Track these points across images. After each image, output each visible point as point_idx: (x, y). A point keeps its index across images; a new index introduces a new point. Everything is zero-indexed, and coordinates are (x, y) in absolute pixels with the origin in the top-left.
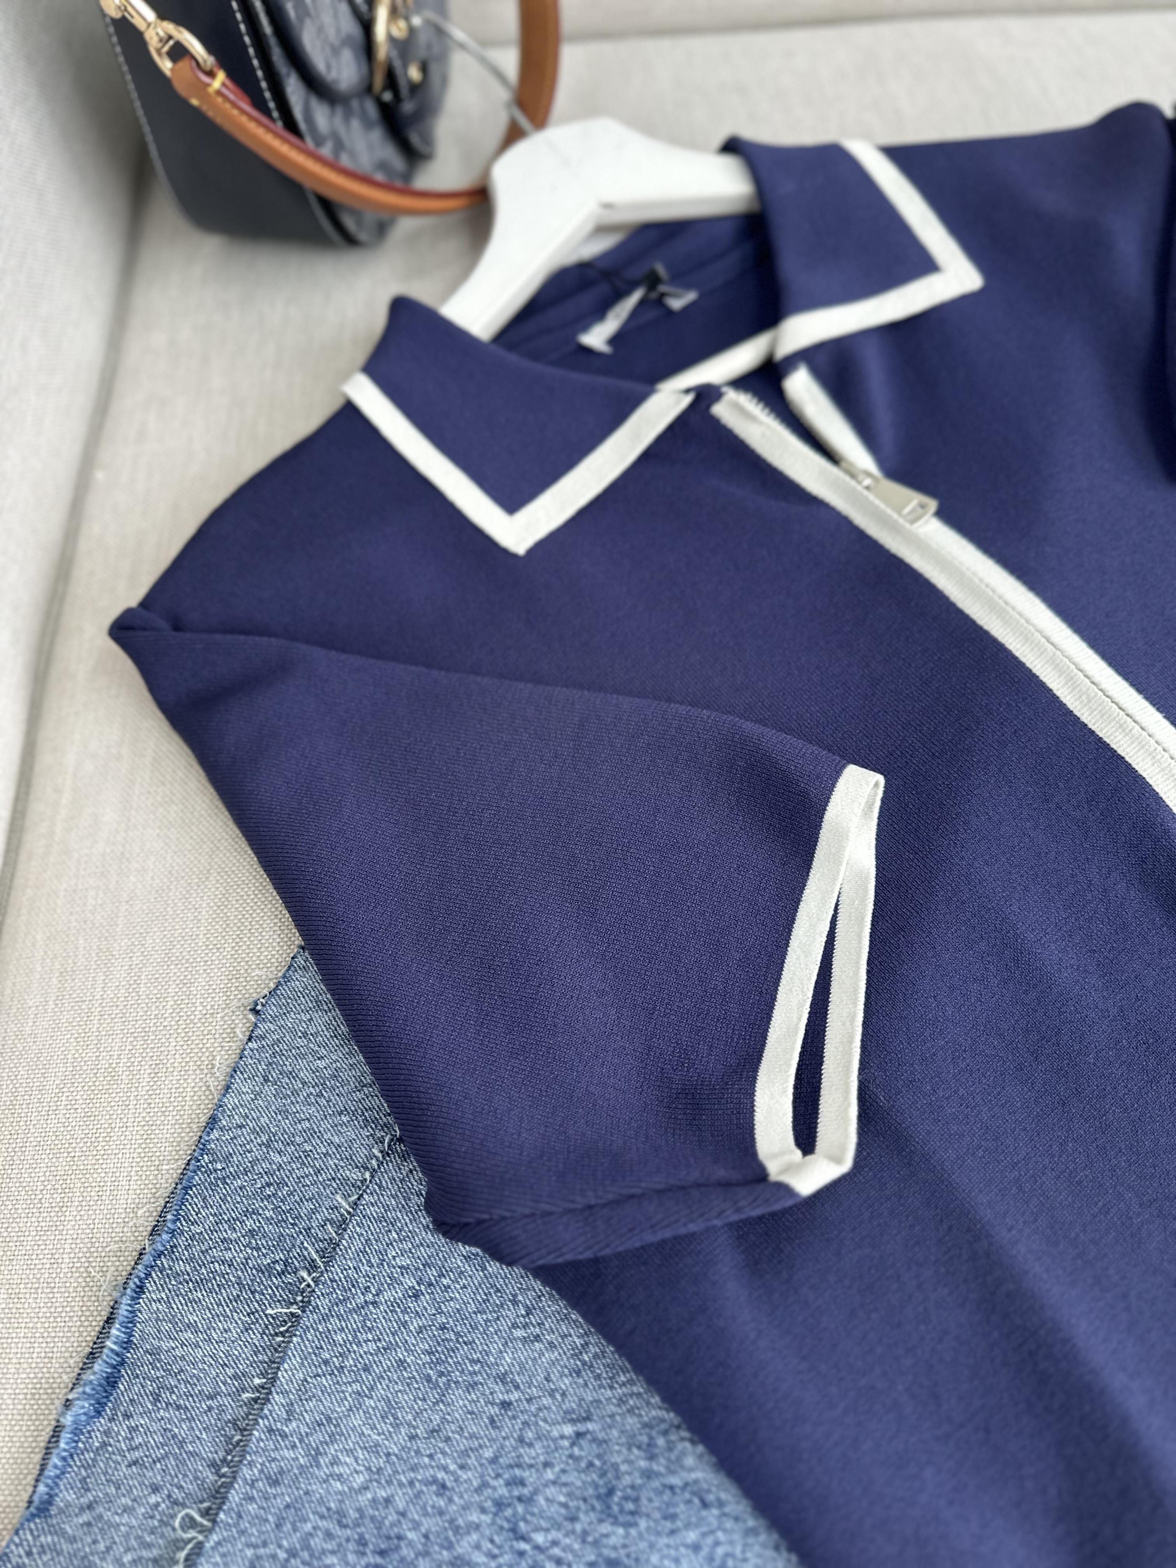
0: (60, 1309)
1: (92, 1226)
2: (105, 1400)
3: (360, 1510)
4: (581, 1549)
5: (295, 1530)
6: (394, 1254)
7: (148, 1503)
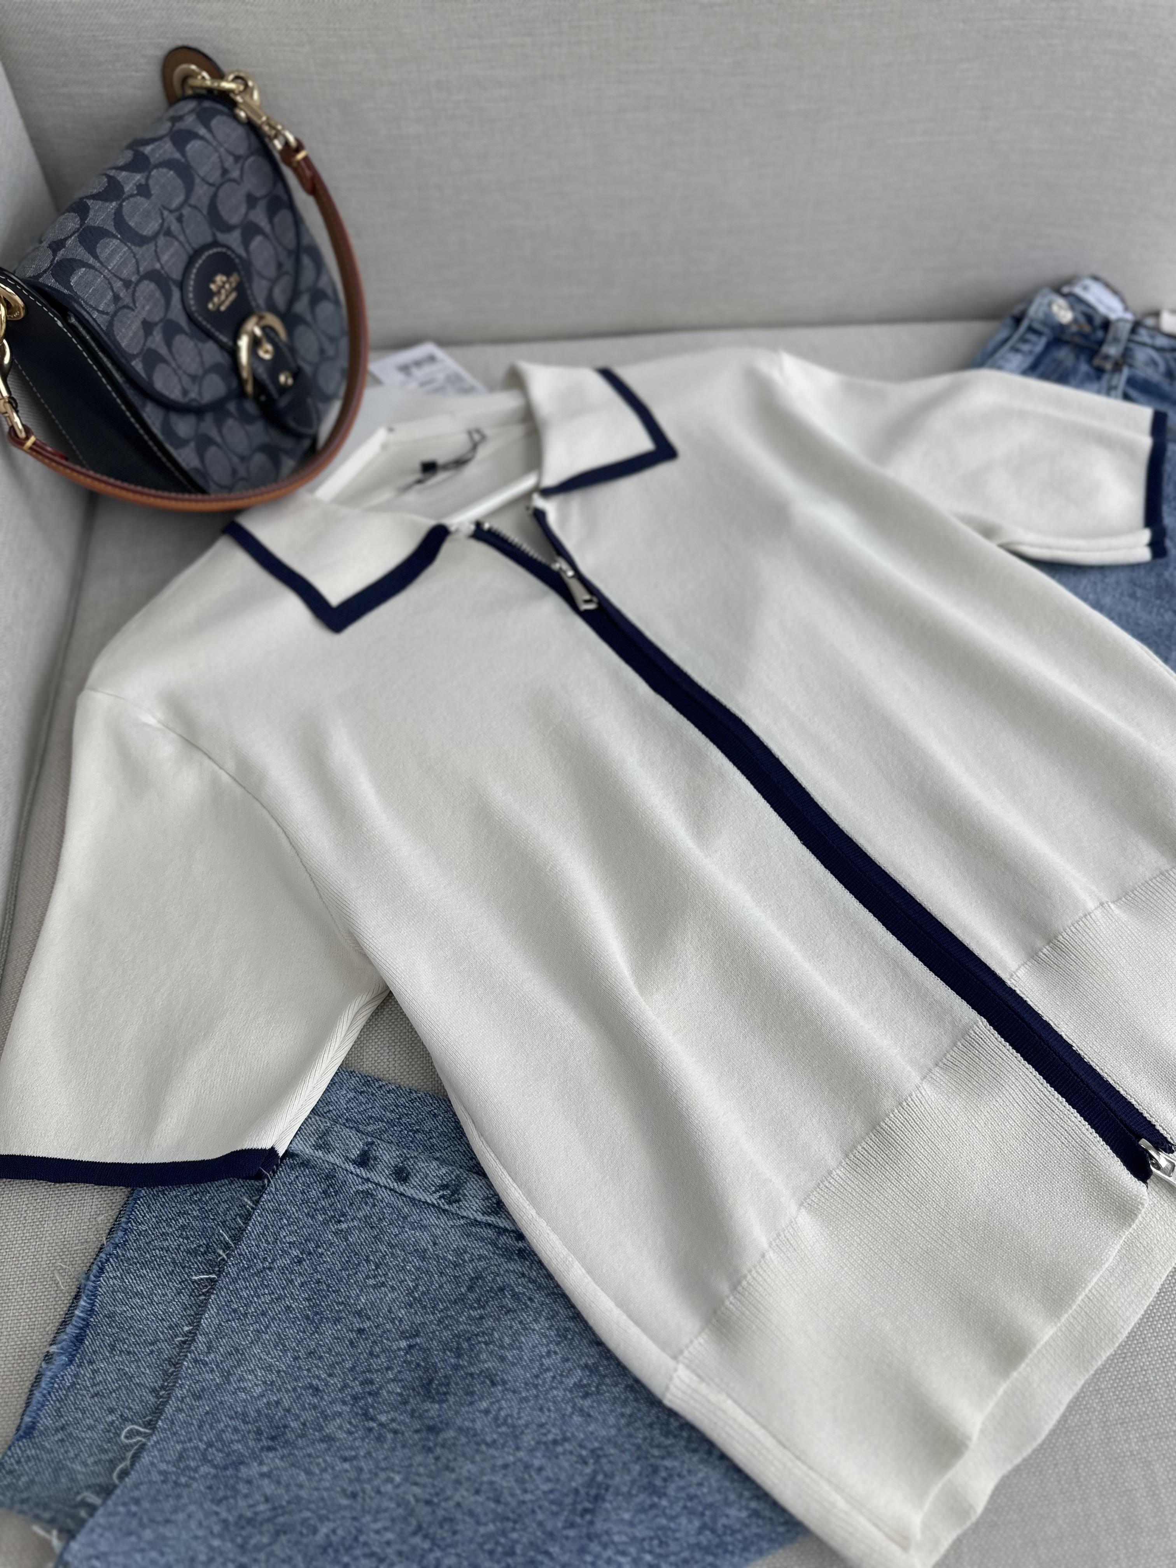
0: (40, 1294)
1: (64, 1233)
2: (75, 1352)
3: (258, 1411)
4: (410, 1422)
5: (212, 1428)
6: (284, 1234)
7: (106, 1422)
